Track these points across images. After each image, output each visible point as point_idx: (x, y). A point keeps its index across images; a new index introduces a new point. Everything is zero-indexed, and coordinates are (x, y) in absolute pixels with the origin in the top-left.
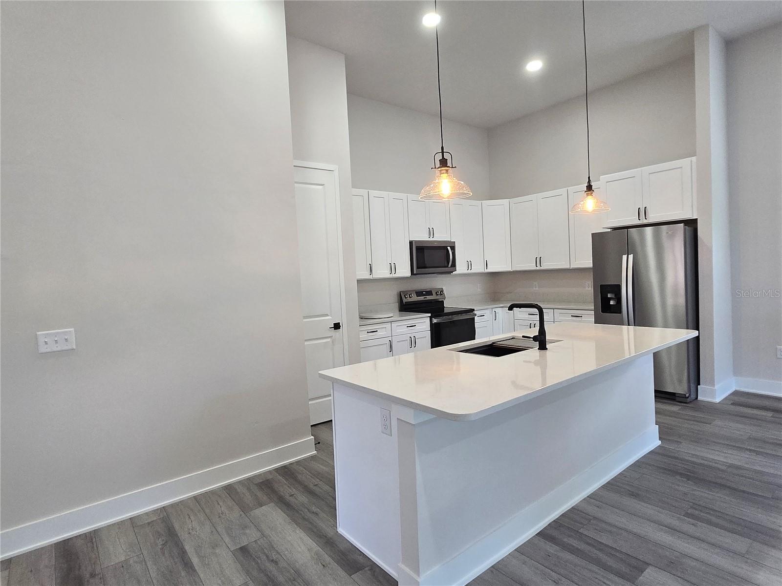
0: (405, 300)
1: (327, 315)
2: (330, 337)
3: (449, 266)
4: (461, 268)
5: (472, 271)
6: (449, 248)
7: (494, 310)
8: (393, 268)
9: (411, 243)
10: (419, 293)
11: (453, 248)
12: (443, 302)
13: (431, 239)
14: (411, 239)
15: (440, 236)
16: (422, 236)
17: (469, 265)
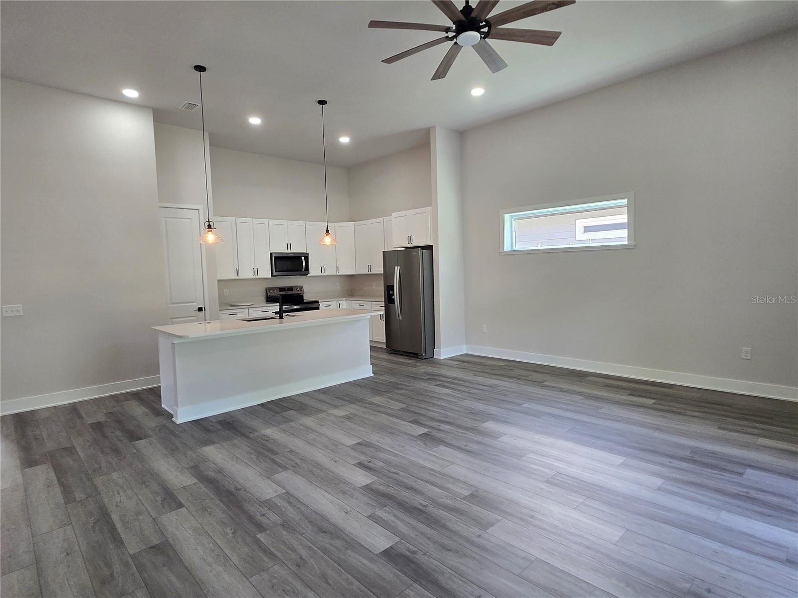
0: (269, 295)
1: (193, 302)
2: (195, 316)
3: (303, 270)
4: (314, 270)
5: (325, 274)
6: (303, 258)
7: (338, 302)
8: (256, 271)
9: (271, 254)
10: (282, 289)
11: (307, 258)
12: (303, 295)
13: (289, 251)
14: (271, 252)
15: (296, 249)
16: (282, 249)
17: (322, 269)
